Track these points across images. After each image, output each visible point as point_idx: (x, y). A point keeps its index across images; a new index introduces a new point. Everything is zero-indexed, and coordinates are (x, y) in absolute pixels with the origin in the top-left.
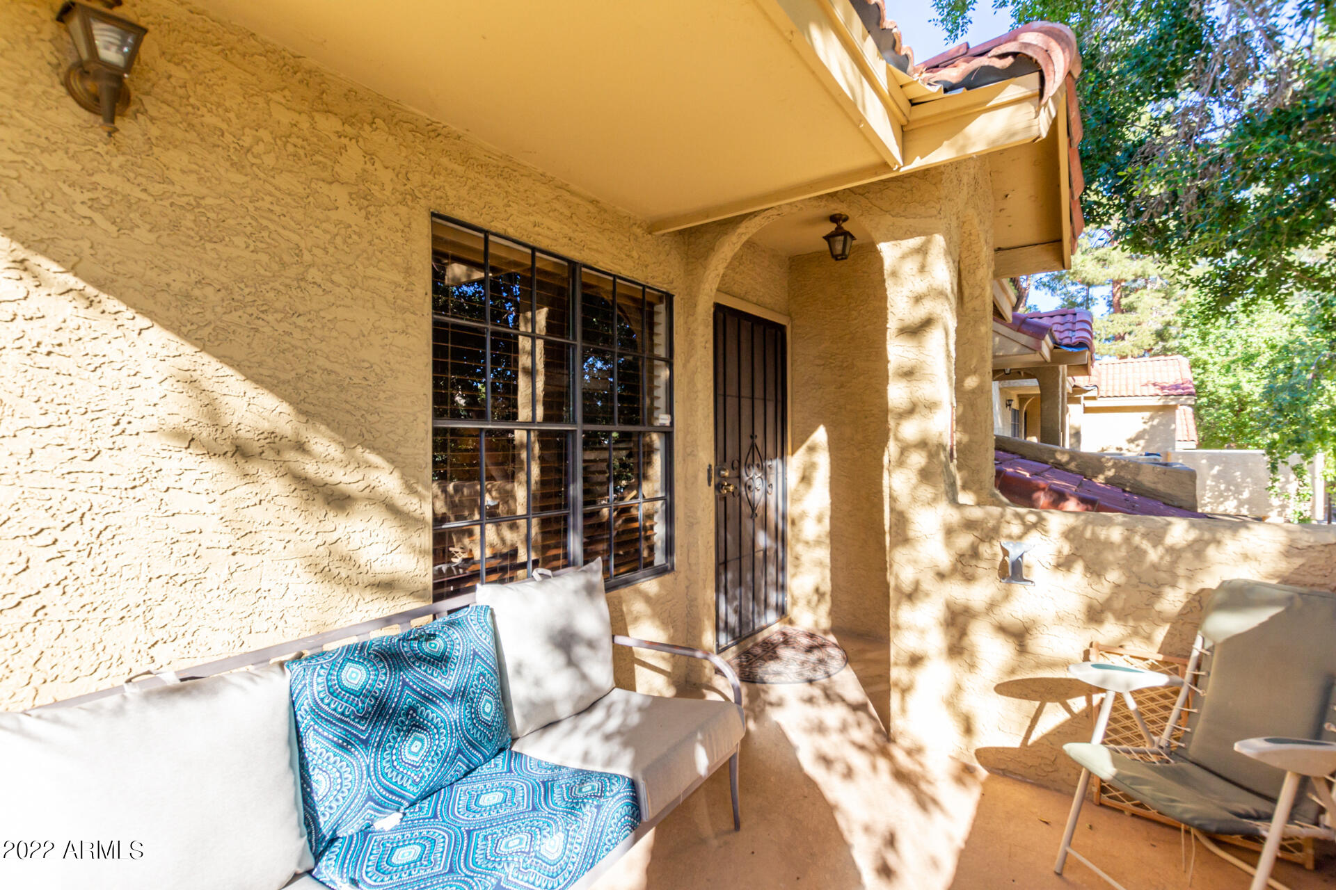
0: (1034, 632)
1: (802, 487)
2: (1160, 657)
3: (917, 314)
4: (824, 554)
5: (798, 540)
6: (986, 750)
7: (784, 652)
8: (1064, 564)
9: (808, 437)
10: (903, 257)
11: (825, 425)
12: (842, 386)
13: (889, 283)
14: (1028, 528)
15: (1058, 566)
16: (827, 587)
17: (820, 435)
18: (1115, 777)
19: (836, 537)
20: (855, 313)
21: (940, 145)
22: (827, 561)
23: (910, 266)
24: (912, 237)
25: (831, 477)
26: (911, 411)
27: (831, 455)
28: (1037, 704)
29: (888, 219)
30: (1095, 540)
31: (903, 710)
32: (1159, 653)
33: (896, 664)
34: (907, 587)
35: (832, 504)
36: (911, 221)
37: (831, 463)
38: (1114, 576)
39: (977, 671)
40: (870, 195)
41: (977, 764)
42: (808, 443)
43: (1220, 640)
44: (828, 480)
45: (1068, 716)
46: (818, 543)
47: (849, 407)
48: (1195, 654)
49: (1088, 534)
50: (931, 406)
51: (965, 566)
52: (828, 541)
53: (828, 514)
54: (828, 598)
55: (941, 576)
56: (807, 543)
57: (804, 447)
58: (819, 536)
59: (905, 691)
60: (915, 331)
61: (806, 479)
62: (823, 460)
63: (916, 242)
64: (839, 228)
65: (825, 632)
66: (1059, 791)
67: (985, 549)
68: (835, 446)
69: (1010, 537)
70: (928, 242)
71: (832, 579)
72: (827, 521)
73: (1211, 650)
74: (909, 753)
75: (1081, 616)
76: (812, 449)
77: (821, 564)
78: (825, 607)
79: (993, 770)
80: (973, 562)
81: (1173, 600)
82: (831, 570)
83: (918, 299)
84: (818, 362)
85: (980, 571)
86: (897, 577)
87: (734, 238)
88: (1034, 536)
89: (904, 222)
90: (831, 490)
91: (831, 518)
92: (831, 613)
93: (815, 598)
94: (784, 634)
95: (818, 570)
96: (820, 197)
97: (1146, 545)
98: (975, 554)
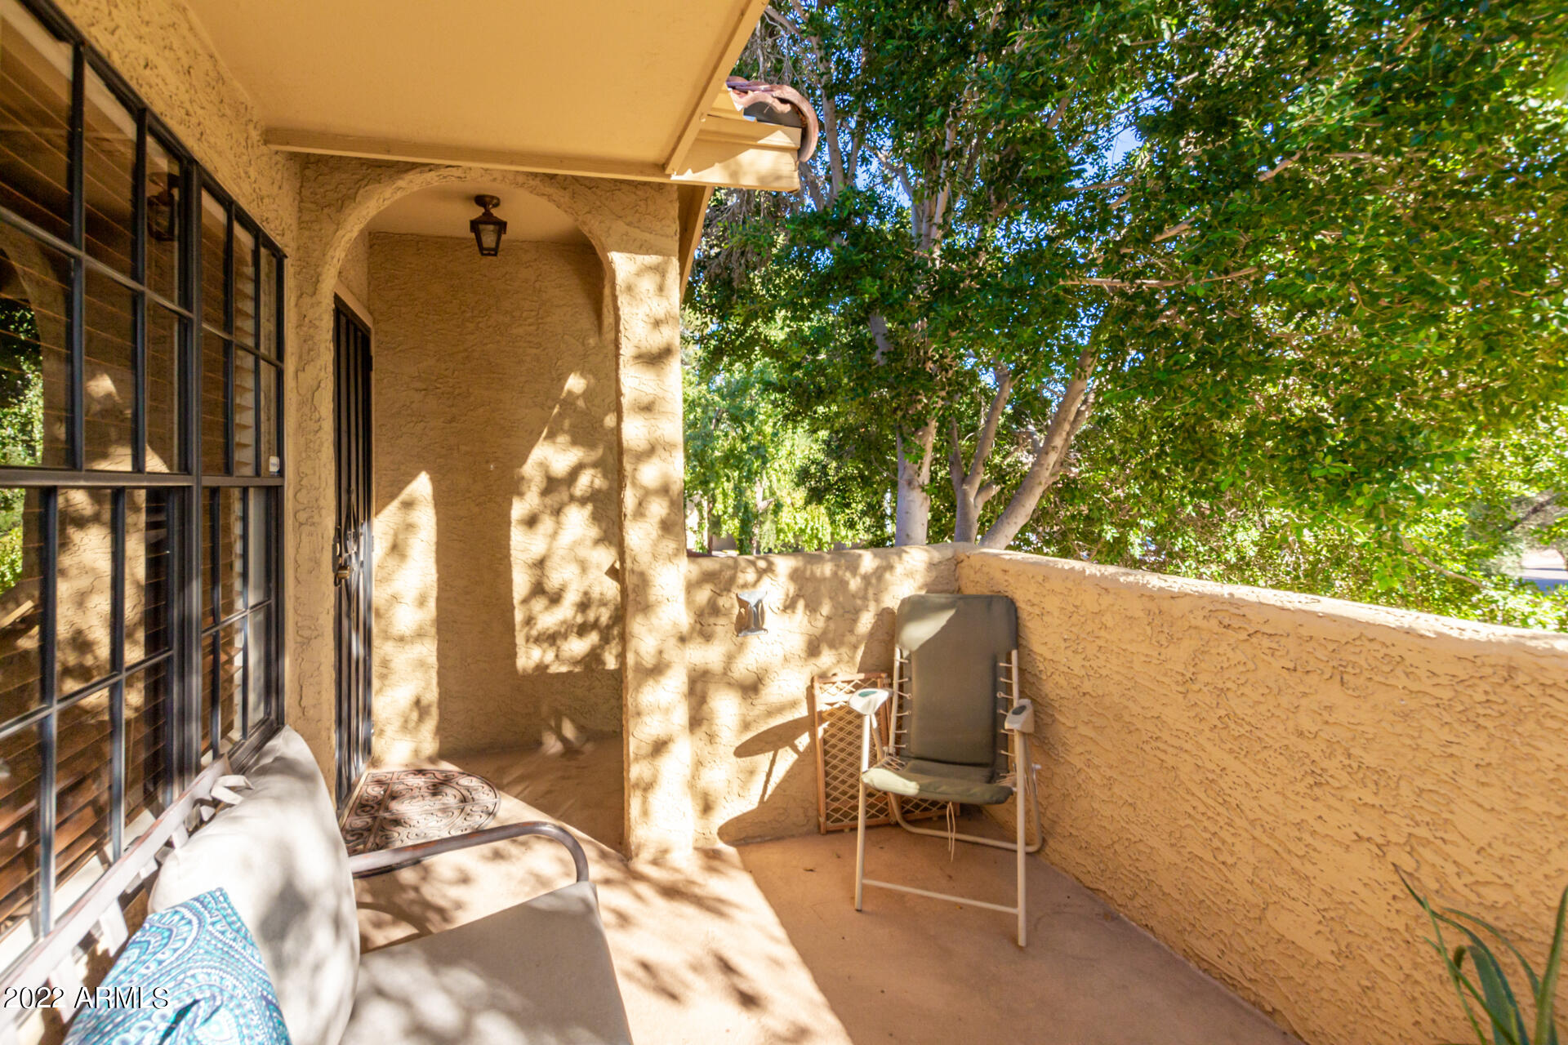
0: (767, 681)
1: (391, 563)
2: (862, 676)
3: (655, 341)
4: (428, 650)
5: (387, 637)
6: (727, 825)
7: (401, 808)
8: (789, 606)
9: (401, 489)
10: (638, 274)
11: (429, 471)
12: (453, 420)
13: (623, 301)
14: (761, 573)
15: (785, 609)
16: (432, 695)
17: (422, 486)
18: (921, 790)
19: (446, 626)
20: (471, 326)
21: (712, 165)
22: (433, 660)
23: (647, 284)
24: (647, 253)
25: (438, 544)
26: (651, 451)
27: (437, 513)
28: (771, 754)
29: (620, 226)
30: (813, 576)
31: (645, 813)
32: (859, 671)
33: (637, 759)
34: (649, 661)
35: (439, 579)
36: (647, 236)
37: (438, 524)
38: (826, 609)
39: (718, 740)
40: (599, 192)
41: (721, 845)
42: (404, 495)
43: (915, 647)
44: (434, 548)
45: (796, 756)
46: (420, 635)
47: (463, 448)
48: (897, 664)
49: (808, 573)
50: (668, 447)
51: (703, 626)
52: (433, 631)
53: (433, 594)
54: (434, 711)
55: (682, 639)
56: (401, 639)
57: (395, 504)
58: (421, 628)
59: (647, 787)
60: (655, 359)
61: (397, 549)
62: (426, 519)
63: (652, 259)
64: (487, 214)
65: (432, 760)
66: (793, 836)
67: (723, 602)
68: (442, 501)
69: (745, 586)
70: (666, 263)
71: (440, 684)
72: (432, 604)
73: (908, 659)
74: (655, 862)
75: (803, 655)
76: (408, 505)
77: (422, 664)
78: (431, 724)
79: (737, 843)
80: (712, 620)
81: (866, 622)
82: (439, 673)
83: (657, 324)
84: (419, 385)
85: (719, 629)
86: (637, 653)
87: (388, 192)
88: (766, 580)
89: (635, 233)
90: (438, 561)
91: (438, 599)
92: (440, 730)
93: (415, 715)
94: (379, 782)
95: (419, 674)
96: (535, 175)
97: (848, 575)
98: (713, 609)
